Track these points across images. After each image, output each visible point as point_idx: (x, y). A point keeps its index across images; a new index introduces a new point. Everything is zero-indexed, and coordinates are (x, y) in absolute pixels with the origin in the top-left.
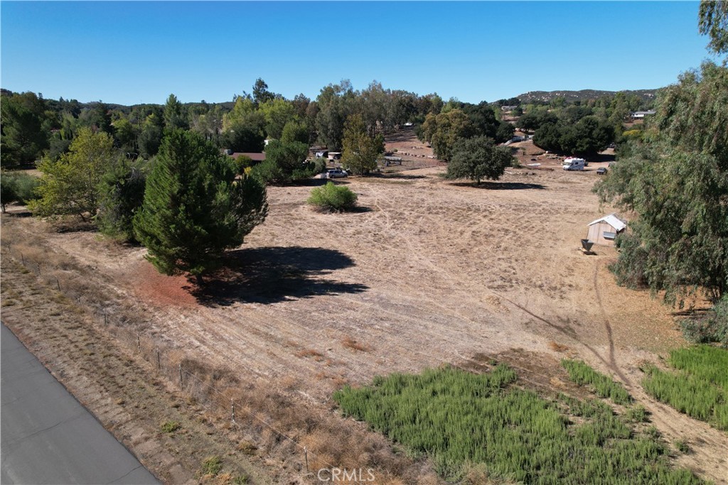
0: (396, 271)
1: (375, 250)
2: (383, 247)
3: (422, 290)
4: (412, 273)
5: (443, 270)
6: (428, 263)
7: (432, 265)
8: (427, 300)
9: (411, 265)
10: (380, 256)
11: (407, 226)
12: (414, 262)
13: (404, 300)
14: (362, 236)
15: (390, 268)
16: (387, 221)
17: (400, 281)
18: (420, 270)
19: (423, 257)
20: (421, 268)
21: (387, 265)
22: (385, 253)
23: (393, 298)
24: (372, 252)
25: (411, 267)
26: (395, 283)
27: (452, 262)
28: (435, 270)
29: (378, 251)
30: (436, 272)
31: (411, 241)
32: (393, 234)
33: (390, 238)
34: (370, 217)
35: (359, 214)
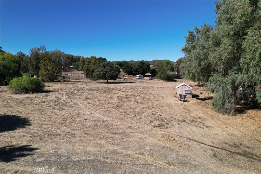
0: (74, 124)
1: (55, 111)
2: (62, 108)
3: (101, 138)
4: (87, 124)
5: (111, 119)
6: (97, 115)
7: (101, 116)
8: (111, 148)
9: (86, 118)
10: (59, 114)
11: (77, 97)
12: (87, 116)
13: (87, 153)
14: (46, 103)
15: (67, 122)
16: (64, 95)
17: (78, 133)
18: (94, 121)
19: (93, 112)
20: (94, 119)
21: (65, 120)
22: (63, 112)
23: (74, 153)
24: (52, 112)
25: (86, 120)
26: (73, 135)
27: (115, 113)
28: (105, 119)
29: (58, 111)
30: (106, 120)
31: (81, 103)
32: (69, 101)
33: (67, 103)
34: (53, 94)
35: (45, 93)
